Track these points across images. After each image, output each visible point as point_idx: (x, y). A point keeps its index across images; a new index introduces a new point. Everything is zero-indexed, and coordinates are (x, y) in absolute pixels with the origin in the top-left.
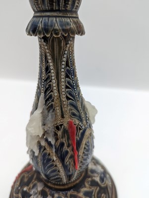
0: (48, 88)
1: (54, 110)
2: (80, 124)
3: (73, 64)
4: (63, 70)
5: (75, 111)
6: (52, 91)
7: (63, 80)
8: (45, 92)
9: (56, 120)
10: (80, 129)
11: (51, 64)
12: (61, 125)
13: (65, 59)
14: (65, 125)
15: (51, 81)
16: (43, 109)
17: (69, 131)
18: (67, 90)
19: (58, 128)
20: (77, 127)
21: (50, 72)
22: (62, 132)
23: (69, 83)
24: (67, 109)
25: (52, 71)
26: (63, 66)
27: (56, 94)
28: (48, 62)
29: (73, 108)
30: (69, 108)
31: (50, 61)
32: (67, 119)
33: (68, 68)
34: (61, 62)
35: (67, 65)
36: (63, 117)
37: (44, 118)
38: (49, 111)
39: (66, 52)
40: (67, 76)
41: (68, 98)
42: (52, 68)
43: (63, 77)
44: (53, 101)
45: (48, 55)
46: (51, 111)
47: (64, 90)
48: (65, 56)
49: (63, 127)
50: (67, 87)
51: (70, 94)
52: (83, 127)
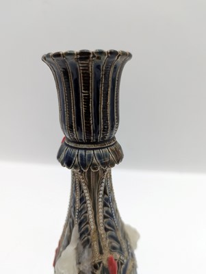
0: (83, 219)
1: (91, 245)
2: (122, 257)
3: (111, 189)
4: (100, 200)
5: (115, 244)
6: (88, 223)
7: (100, 210)
8: (80, 224)
9: (93, 257)
10: (122, 264)
11: (87, 195)
12: (100, 263)
13: (102, 188)
14: (105, 262)
15: (86, 212)
16: (78, 244)
17: (110, 269)
18: (105, 220)
19: (96, 267)
20: (118, 263)
21: (85, 203)
22: (101, 271)
23: (107, 212)
24: (106, 243)
25: (88, 202)
26: (101, 196)
27: (93, 227)
28: (83, 192)
29: (112, 240)
30: (108, 240)
31: (85, 191)
32: (107, 255)
33: (106, 196)
34: (98, 192)
35: (105, 192)
36: (101, 252)
37: (79, 255)
38: (84, 247)
39: (104, 180)
40: (105, 205)
41: (106, 230)
42: (88, 198)
43: (100, 207)
44: (89, 234)
45: (83, 184)
46: (87, 247)
47: (101, 221)
48: (103, 184)
49: (102, 265)
50: (105, 217)
51: (109, 225)
52: (125, 261)
